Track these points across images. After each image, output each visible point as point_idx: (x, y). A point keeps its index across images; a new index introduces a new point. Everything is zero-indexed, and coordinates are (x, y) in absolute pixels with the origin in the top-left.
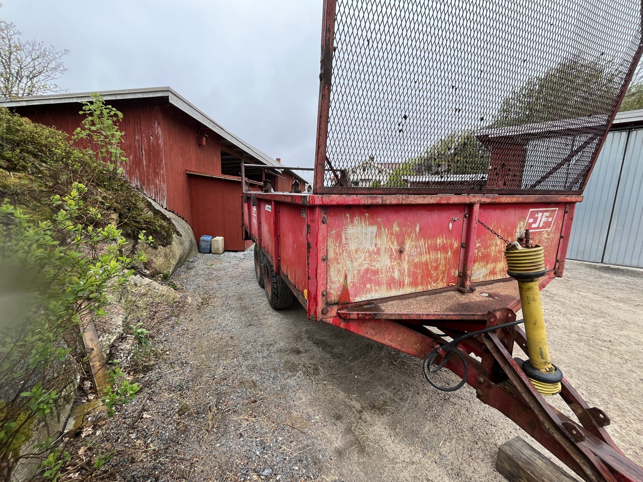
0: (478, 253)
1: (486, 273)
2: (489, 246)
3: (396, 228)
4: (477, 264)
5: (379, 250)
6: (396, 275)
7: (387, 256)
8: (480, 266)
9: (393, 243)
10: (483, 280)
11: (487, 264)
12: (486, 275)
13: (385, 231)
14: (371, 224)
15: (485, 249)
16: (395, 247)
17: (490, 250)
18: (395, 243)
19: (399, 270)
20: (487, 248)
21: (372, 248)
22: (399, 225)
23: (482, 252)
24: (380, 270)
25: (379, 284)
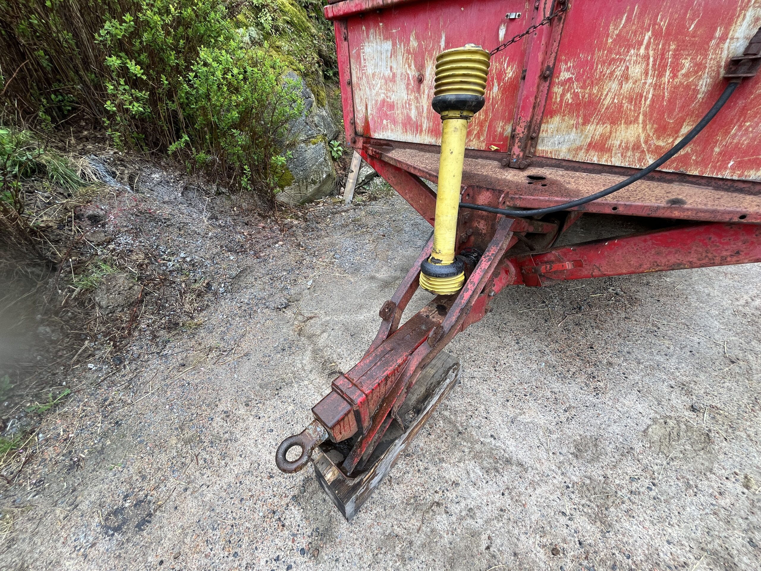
0: (563, 95)
1: (578, 143)
2: (600, 79)
3: (414, 43)
4: (557, 119)
5: (394, 75)
6: (413, 114)
7: (403, 86)
8: (564, 125)
9: (410, 66)
10: (570, 157)
11: (586, 122)
12: (580, 148)
13: (401, 48)
14: (386, 38)
15: (583, 87)
16: (413, 73)
17: (601, 89)
18: (413, 67)
19: (417, 108)
20: (592, 85)
21: (388, 73)
22: (417, 38)
23: (576, 95)
24: (395, 103)
25: (394, 122)
